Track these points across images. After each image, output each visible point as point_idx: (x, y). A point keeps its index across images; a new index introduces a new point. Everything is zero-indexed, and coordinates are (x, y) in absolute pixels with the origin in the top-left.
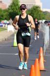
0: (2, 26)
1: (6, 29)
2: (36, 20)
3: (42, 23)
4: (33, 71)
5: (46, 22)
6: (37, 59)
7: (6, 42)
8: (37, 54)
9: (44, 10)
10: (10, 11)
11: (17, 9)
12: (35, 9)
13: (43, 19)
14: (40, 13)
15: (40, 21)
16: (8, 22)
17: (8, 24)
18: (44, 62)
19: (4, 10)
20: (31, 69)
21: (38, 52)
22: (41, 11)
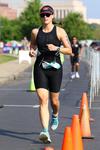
0: (8, 52)
1: (16, 58)
2: (75, 41)
3: (85, 46)
4: (69, 139)
5: (93, 45)
6: (77, 117)
7: (16, 83)
8: (77, 105)
9: (90, 21)
10: (24, 23)
11: (37, 20)
12: (72, 20)
13: (89, 38)
14: (81, 27)
15: (83, 42)
16: (20, 45)
17: (20, 48)
18: (90, 121)
19: (12, 21)
20: (64, 134)
21: (78, 102)
22: (84, 24)
